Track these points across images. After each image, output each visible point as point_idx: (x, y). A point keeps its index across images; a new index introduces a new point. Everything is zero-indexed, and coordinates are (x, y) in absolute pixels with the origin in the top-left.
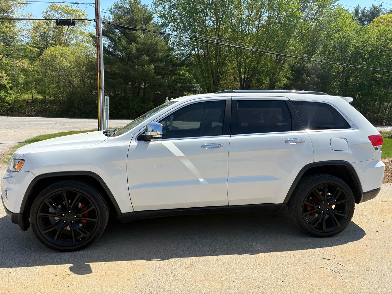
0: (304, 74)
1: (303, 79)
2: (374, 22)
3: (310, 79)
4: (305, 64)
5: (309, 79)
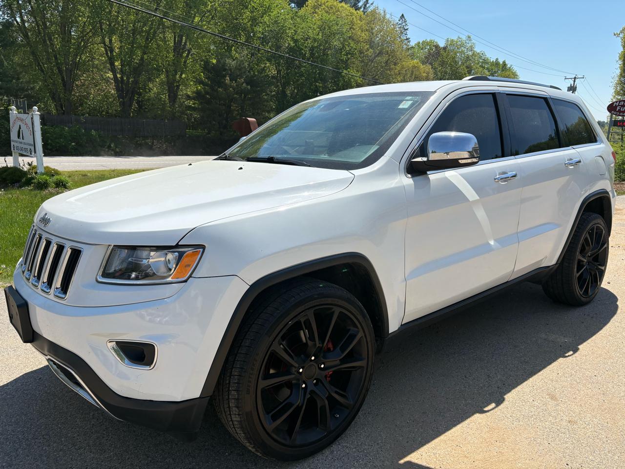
0: (226, 77)
1: (226, 85)
2: (307, 6)
3: (236, 85)
4: (226, 61)
5: (234, 84)
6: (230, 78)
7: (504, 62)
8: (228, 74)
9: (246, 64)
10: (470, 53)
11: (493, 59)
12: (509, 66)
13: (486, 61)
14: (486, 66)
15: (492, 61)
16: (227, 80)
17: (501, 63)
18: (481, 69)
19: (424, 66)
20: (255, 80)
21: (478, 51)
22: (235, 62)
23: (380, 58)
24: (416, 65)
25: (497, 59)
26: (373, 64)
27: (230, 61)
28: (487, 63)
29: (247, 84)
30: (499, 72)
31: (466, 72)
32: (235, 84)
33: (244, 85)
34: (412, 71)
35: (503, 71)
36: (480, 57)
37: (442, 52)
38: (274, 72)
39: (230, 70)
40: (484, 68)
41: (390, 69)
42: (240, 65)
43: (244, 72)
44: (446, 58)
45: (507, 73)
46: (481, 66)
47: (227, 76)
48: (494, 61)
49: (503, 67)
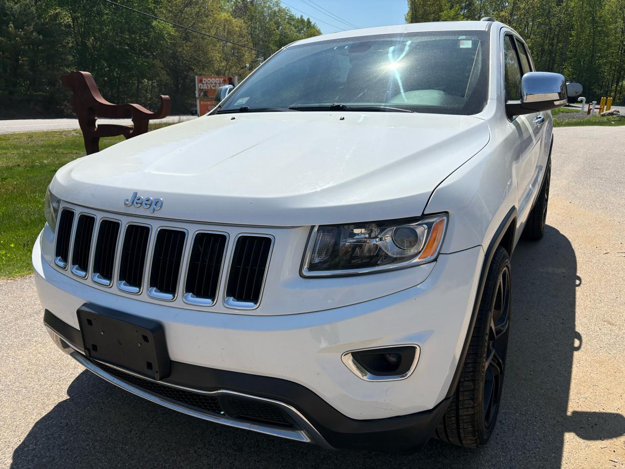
6: (14, 26)
7: (308, 20)
8: (11, 21)
9: (33, 9)
10: (276, 9)
11: (298, 16)
12: (313, 24)
13: (291, 18)
14: (293, 23)
15: (297, 18)
16: (11, 27)
17: (306, 20)
18: (288, 26)
19: (236, 20)
20: (47, 28)
21: (284, 8)
22: (18, 5)
23: (189, 9)
24: (228, 19)
25: (302, 16)
26: (183, 15)
27: (12, 5)
28: (293, 20)
29: (39, 33)
30: (305, 29)
31: (276, 29)
32: (22, 33)
33: (34, 34)
34: (224, 25)
35: (308, 28)
36: (286, 14)
37: (249, 6)
38: (68, 20)
39: (13, 15)
40: (291, 24)
41: (203, 22)
42: (25, 10)
43: (32, 19)
44: (255, 12)
45: (312, 30)
46: (288, 23)
47: (11, 22)
48: (300, 18)
49: (307, 25)
